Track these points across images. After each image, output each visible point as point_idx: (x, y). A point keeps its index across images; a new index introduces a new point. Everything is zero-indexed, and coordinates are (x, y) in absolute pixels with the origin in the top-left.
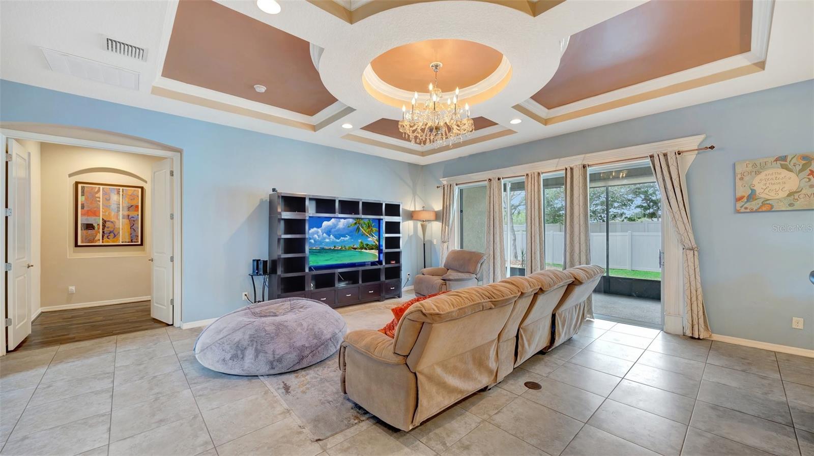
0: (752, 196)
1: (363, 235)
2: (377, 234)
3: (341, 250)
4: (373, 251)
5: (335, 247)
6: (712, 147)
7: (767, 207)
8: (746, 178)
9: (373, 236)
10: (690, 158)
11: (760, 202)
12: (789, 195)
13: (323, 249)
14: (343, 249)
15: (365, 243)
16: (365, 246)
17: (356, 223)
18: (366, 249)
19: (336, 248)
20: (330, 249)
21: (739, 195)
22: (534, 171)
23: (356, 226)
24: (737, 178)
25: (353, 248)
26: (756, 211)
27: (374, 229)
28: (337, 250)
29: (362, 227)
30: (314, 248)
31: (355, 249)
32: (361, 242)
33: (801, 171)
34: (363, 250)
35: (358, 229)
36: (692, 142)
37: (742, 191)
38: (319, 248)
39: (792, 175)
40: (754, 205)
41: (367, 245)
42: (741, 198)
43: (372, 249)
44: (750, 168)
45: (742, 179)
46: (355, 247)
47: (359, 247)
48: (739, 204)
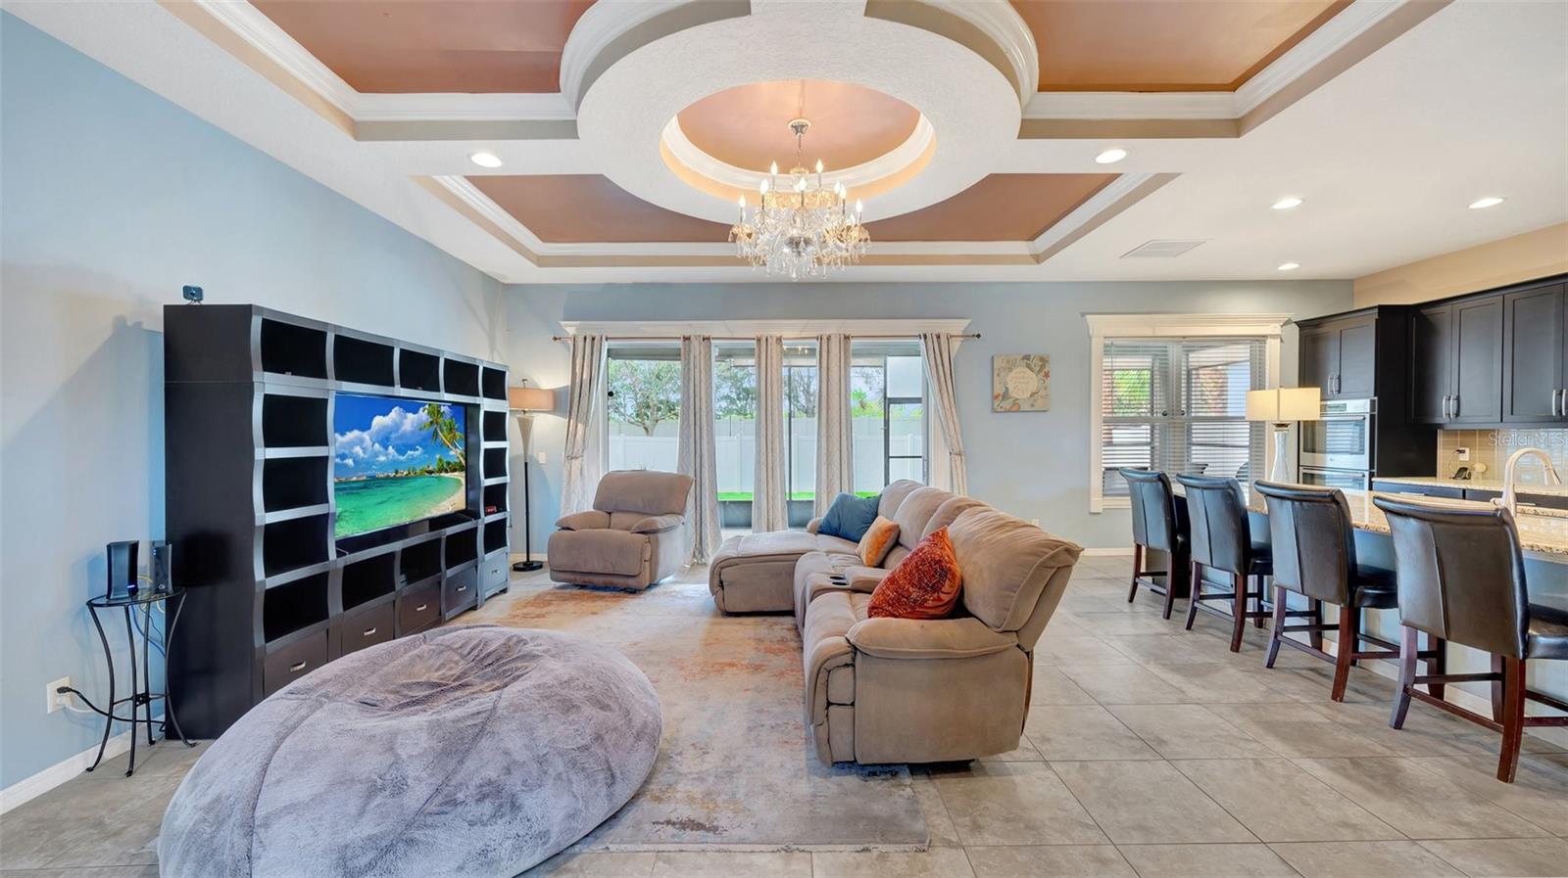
0: (1005, 396)
1: (443, 444)
2: (463, 443)
3: (407, 477)
4: (456, 473)
5: (397, 472)
6: (979, 336)
7: (1016, 408)
8: (1002, 375)
9: (456, 447)
10: (956, 344)
11: (1011, 400)
12: (1031, 396)
13: (373, 478)
14: (412, 474)
15: (445, 460)
16: (445, 466)
17: (432, 423)
18: (446, 472)
19: (398, 475)
20: (388, 477)
21: (996, 392)
22: (772, 333)
23: (432, 429)
24: (995, 375)
25: (427, 472)
26: (1009, 411)
27: (457, 434)
28: (402, 478)
29: (442, 431)
30: (354, 479)
31: (431, 472)
32: (440, 460)
33: (1040, 371)
34: (443, 474)
35: (435, 434)
36: (958, 326)
37: (999, 390)
38: (364, 478)
39: (1033, 375)
40: (1007, 404)
41: (448, 463)
42: (997, 397)
43: (455, 470)
44: (1004, 365)
45: (998, 375)
46: (431, 468)
47: (436, 467)
48: (996, 403)
